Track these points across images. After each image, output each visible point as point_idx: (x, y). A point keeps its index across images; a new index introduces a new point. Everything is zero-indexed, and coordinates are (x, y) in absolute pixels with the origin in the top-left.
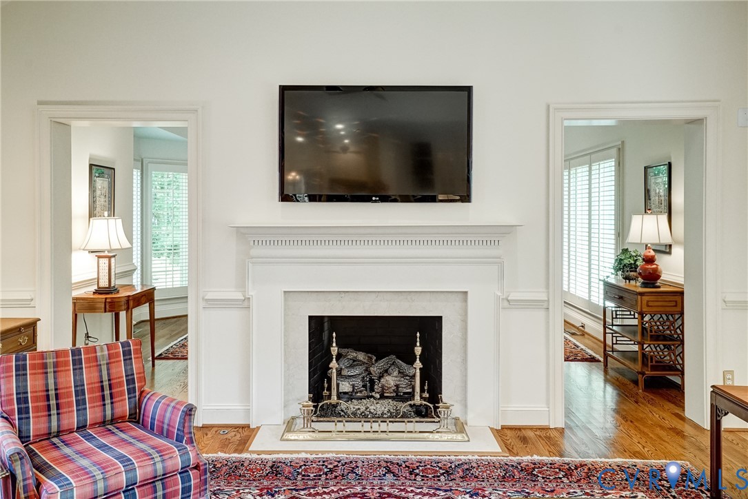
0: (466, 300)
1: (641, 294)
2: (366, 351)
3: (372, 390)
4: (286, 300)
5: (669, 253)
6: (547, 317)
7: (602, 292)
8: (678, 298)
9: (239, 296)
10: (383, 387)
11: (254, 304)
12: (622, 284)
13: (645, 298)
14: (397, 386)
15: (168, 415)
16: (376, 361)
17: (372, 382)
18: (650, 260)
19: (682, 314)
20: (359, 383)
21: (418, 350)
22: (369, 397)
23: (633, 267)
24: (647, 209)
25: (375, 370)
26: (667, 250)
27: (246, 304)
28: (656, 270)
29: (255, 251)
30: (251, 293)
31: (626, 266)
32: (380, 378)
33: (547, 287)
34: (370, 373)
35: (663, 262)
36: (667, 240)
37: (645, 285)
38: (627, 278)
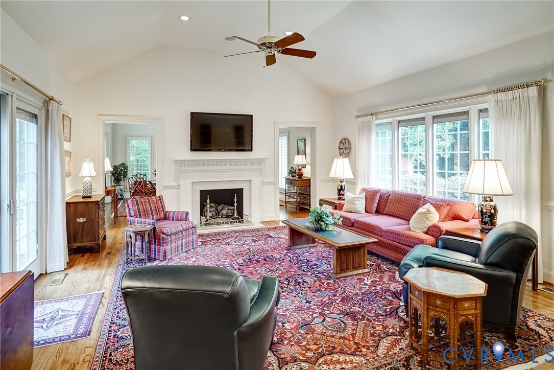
0: (251, 183)
1: (298, 180)
2: (215, 203)
3: (219, 215)
4: (192, 185)
5: (305, 168)
6: (275, 187)
7: (285, 181)
8: (308, 181)
9: (176, 184)
10: (222, 214)
11: (181, 187)
12: (291, 178)
13: (299, 182)
14: (227, 213)
15: (180, 215)
16: (219, 206)
17: (219, 213)
18: (300, 170)
19: (310, 186)
20: (214, 213)
21: (235, 200)
22: (217, 218)
23: (295, 173)
24: (298, 153)
25: (220, 208)
26: (304, 166)
27: (178, 187)
28: (302, 173)
29: (182, 169)
30: (181, 183)
31: (292, 172)
32: (221, 211)
33: (275, 177)
34: (217, 210)
35: (303, 170)
36: (305, 163)
37: (299, 178)
38: (293, 176)
